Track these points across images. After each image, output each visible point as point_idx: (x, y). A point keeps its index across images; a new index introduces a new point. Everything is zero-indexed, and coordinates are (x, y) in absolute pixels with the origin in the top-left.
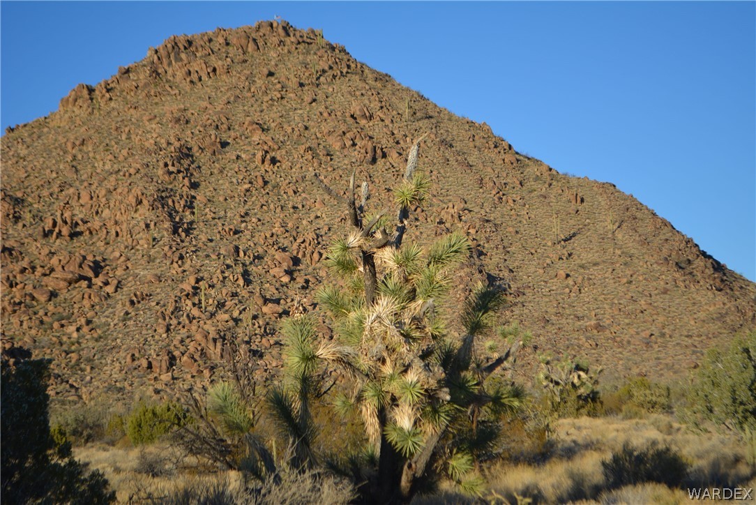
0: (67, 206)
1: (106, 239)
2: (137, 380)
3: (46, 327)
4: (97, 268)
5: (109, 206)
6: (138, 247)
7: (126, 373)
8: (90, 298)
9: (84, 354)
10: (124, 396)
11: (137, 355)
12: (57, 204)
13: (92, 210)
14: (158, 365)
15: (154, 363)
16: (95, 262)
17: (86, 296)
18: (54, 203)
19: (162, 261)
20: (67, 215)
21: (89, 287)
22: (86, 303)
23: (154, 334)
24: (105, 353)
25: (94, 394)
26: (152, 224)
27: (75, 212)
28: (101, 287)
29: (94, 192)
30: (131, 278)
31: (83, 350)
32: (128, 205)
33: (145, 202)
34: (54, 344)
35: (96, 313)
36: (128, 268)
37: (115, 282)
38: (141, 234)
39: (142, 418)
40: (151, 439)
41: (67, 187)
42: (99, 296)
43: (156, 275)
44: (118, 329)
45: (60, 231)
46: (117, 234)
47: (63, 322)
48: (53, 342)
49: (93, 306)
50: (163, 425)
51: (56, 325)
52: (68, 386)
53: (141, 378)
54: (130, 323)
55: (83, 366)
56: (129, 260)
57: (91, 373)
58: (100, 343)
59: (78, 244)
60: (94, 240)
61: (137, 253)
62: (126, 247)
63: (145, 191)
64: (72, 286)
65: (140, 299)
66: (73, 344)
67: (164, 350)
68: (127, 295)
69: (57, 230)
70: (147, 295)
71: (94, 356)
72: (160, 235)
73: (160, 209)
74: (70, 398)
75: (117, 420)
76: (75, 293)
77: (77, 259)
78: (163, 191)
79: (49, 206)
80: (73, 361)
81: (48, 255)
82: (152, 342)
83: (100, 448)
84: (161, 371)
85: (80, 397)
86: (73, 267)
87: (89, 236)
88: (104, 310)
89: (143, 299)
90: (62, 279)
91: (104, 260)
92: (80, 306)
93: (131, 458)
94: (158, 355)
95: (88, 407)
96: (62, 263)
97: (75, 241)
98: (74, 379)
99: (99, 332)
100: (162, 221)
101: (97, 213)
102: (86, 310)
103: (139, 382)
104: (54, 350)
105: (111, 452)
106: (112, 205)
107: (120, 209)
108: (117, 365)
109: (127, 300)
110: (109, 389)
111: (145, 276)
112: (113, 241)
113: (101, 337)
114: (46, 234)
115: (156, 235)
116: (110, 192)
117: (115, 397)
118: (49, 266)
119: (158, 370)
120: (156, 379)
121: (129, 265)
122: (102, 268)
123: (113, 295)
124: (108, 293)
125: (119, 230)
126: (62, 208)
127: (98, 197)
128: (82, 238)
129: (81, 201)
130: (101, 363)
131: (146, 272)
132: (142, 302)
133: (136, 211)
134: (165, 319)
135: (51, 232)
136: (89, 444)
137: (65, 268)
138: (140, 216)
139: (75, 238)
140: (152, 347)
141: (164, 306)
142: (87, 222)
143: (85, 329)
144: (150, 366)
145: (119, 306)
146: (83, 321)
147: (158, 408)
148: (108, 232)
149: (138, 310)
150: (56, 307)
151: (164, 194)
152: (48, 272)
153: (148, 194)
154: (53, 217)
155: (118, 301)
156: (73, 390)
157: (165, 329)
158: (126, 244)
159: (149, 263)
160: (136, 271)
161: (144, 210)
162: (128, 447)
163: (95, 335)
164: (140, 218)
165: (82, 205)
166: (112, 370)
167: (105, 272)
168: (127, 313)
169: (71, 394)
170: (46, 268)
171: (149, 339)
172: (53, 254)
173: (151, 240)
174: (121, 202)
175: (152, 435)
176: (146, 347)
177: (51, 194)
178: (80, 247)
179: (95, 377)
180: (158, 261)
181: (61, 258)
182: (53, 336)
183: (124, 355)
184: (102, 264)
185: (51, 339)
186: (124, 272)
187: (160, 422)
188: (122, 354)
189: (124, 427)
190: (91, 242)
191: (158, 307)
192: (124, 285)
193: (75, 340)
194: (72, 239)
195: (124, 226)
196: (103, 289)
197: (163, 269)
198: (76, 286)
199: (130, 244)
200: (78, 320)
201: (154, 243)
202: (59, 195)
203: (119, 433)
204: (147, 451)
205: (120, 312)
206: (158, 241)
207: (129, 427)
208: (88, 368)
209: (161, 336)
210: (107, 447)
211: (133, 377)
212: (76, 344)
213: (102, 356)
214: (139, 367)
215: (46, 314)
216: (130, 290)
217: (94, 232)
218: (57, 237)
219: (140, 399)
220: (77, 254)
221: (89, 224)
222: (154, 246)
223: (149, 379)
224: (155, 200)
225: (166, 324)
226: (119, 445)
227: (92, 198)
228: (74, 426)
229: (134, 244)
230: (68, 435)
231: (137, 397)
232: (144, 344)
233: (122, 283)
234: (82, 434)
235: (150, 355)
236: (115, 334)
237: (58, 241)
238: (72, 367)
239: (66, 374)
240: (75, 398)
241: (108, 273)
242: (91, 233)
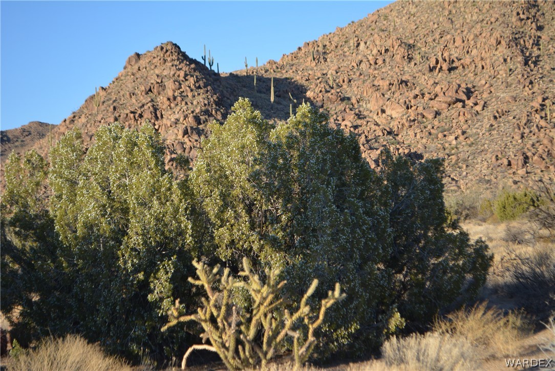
0: (446, 48)
1: (474, 71)
2: (501, 174)
3: (433, 137)
4: (469, 93)
5: (477, 47)
6: (499, 76)
7: (492, 169)
8: (464, 115)
9: (461, 156)
10: (491, 186)
11: (500, 156)
12: (438, 47)
13: (464, 50)
14: (515, 163)
15: (512, 162)
16: (467, 89)
17: (461, 114)
18: (436, 46)
19: (517, 86)
20: (446, 55)
21: (464, 107)
22: (462, 118)
23: (512, 140)
24: (476, 155)
25: (469, 185)
26: (509, 58)
27: (451, 52)
28: (472, 107)
29: (466, 37)
30: (494, 100)
31: (460, 153)
32: (490, 46)
33: (503, 42)
34: (439, 149)
35: (469, 126)
36: (491, 92)
37: (482, 103)
38: (501, 66)
39: (506, 201)
40: (513, 217)
41: (446, 34)
42: (471, 113)
43: (513, 97)
44: (486, 137)
45: (441, 67)
46: (483, 68)
47: (445, 133)
48: (438, 148)
49: (466, 121)
50: (521, 207)
51: (440, 135)
52: (450, 179)
53: (503, 172)
54: (494, 132)
55: (460, 164)
56: (492, 86)
57: (466, 170)
58: (473, 148)
59: (455, 76)
60: (466, 73)
61: (498, 81)
62: (490, 77)
63: (502, 34)
64: (451, 107)
65: (501, 115)
66: (453, 149)
67: (520, 152)
68: (491, 112)
69: (439, 66)
70: (506, 112)
71: (468, 158)
72: (515, 67)
73: (514, 47)
74: (452, 188)
75: (487, 203)
76: (453, 111)
77: (454, 87)
78: (516, 34)
79: (433, 49)
80: (454, 161)
81: (433, 84)
82: (511, 146)
83: (476, 223)
84: (518, 167)
85: (459, 187)
86: (451, 93)
87: (462, 69)
88: (474, 123)
89: (503, 115)
90: (443, 102)
91: (474, 87)
92: (457, 121)
93: (500, 230)
94: (515, 156)
95: (465, 194)
96: (443, 90)
97: (452, 74)
98: (454, 174)
99: (472, 139)
100: (516, 56)
101: (468, 52)
102: (462, 124)
103: (501, 176)
104: (439, 153)
105: (484, 226)
106: (478, 46)
107: (485, 49)
108: (485, 163)
109: (492, 116)
110: (480, 181)
111: (504, 98)
112: (480, 73)
113: (473, 144)
114: (431, 70)
115: (511, 67)
116: (476, 36)
117: (485, 186)
118: (434, 92)
119: (516, 167)
120: (514, 173)
121: (492, 90)
122: (472, 93)
123: (481, 112)
124: (477, 111)
125: (484, 65)
126: (442, 50)
127: (468, 40)
128: (457, 71)
129: (456, 44)
130: (474, 162)
131: (505, 95)
132: (503, 117)
133: (496, 50)
134: (520, 129)
135: (435, 68)
136: (467, 221)
137: (446, 94)
138: (500, 53)
139: (452, 72)
140: (511, 150)
141: (519, 119)
142: (460, 59)
143: (461, 138)
144: (509, 164)
145: (486, 120)
146: (460, 132)
147: (517, 194)
148: (476, 66)
149: (500, 123)
150: (440, 122)
151: (517, 36)
152: (433, 97)
153: (505, 36)
154: (436, 57)
155: (485, 116)
156: (454, 182)
157: (520, 136)
158: (490, 74)
159: (507, 87)
160: (498, 94)
161: (502, 48)
162: (496, 222)
163: (469, 142)
164: (499, 55)
165: (456, 47)
166: (482, 167)
167: (474, 95)
168: (492, 126)
169: (452, 185)
170: (432, 94)
171: (508, 144)
172: (437, 83)
173: (508, 70)
174: (485, 44)
175: (513, 214)
176: (506, 150)
177: (434, 40)
178: (456, 78)
179: (469, 173)
180: (514, 86)
181: (443, 87)
182: (438, 143)
183: (490, 156)
184: (473, 90)
185: (437, 146)
186: (488, 95)
187: (520, 205)
188: (489, 155)
189: (492, 208)
190: (464, 74)
191: (514, 120)
192: (489, 105)
193: (455, 146)
194: (450, 72)
195: (488, 61)
196: (474, 108)
197: (517, 92)
198: (454, 106)
199: (493, 74)
200: (456, 131)
201: (510, 73)
202: (440, 40)
203: (488, 213)
204: (511, 225)
205: (487, 125)
206: (513, 71)
207: (496, 208)
208: (464, 166)
209: (517, 142)
210: (480, 223)
211: (498, 172)
212: (455, 149)
213: (474, 157)
214: (502, 164)
215: (433, 128)
216: (494, 108)
217: (466, 67)
218: (439, 72)
219: (503, 188)
220: (454, 83)
221: (462, 61)
222: (510, 75)
223: (509, 174)
224: (510, 41)
225: (521, 133)
226: (489, 222)
227: (463, 41)
228: (456, 208)
229: (495, 74)
230: (452, 214)
231: (500, 187)
232: (505, 148)
233: (487, 104)
234: (461, 213)
235: (510, 155)
236: (483, 141)
237: (440, 74)
238: (453, 166)
239: (448, 170)
240: (455, 188)
241: (477, 96)
242: (463, 67)
